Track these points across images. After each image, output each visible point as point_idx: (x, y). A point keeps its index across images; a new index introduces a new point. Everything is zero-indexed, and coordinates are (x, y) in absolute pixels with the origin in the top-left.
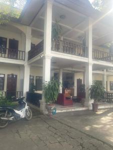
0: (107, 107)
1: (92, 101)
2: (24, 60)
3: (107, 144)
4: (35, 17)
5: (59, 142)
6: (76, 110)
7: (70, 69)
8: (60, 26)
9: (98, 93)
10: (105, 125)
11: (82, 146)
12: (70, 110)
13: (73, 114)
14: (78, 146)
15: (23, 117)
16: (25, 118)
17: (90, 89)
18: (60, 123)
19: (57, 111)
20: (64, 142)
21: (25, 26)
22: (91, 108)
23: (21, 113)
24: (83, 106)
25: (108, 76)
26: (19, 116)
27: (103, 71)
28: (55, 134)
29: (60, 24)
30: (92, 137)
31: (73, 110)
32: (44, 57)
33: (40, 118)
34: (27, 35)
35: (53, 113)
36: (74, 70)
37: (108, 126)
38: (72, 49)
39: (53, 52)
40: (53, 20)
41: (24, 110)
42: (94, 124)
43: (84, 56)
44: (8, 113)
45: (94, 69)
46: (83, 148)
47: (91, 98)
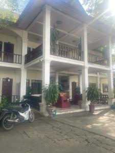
0: (102, 108)
1: (88, 103)
2: (21, 64)
3: (109, 138)
4: (31, 23)
5: (66, 139)
6: (74, 111)
7: (67, 72)
8: (58, 31)
9: (95, 95)
10: (104, 123)
11: (87, 141)
12: (69, 112)
13: (72, 116)
14: (84, 141)
15: (27, 119)
16: (28, 120)
17: (87, 91)
18: (62, 124)
19: (57, 113)
20: (71, 138)
21: (22, 30)
22: (88, 109)
23: (25, 115)
24: (81, 108)
25: (101, 79)
26: (23, 118)
27: (96, 74)
28: (61, 132)
29: (58, 29)
30: (95, 134)
31: (71, 112)
32: (44, 61)
33: (42, 120)
34: (23, 39)
35: (53, 114)
36: (70, 73)
37: (107, 124)
38: (67, 52)
39: (52, 56)
40: (51, 25)
41: (27, 112)
42: (94, 123)
43: (80, 60)
44: (14, 116)
45: (89, 72)
46: (88, 142)
47: (88, 100)
